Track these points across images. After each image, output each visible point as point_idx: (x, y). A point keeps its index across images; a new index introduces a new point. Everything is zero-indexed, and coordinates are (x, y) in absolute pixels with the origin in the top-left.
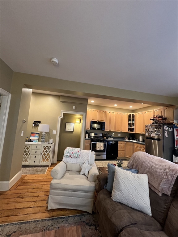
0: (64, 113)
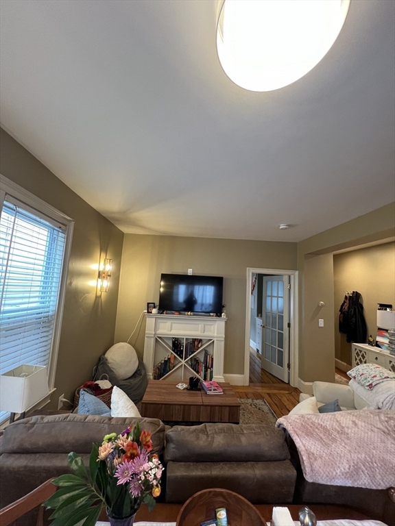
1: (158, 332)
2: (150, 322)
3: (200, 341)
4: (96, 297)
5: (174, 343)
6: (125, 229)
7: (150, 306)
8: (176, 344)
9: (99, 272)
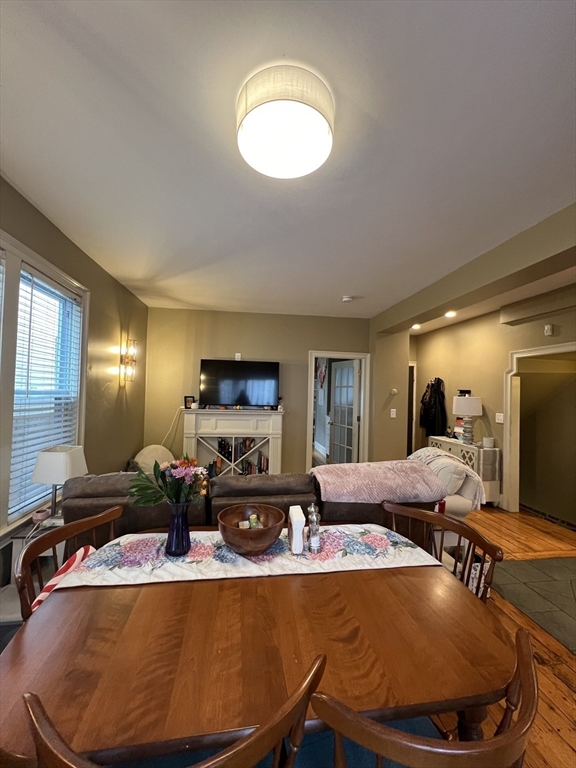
0: (519, 359)
1: (199, 432)
2: (189, 419)
3: (253, 440)
4: (120, 387)
5: (220, 445)
6: (150, 302)
7: (187, 400)
8: (223, 445)
9: (121, 357)
